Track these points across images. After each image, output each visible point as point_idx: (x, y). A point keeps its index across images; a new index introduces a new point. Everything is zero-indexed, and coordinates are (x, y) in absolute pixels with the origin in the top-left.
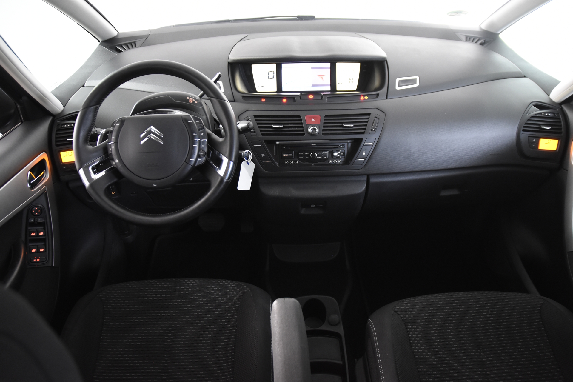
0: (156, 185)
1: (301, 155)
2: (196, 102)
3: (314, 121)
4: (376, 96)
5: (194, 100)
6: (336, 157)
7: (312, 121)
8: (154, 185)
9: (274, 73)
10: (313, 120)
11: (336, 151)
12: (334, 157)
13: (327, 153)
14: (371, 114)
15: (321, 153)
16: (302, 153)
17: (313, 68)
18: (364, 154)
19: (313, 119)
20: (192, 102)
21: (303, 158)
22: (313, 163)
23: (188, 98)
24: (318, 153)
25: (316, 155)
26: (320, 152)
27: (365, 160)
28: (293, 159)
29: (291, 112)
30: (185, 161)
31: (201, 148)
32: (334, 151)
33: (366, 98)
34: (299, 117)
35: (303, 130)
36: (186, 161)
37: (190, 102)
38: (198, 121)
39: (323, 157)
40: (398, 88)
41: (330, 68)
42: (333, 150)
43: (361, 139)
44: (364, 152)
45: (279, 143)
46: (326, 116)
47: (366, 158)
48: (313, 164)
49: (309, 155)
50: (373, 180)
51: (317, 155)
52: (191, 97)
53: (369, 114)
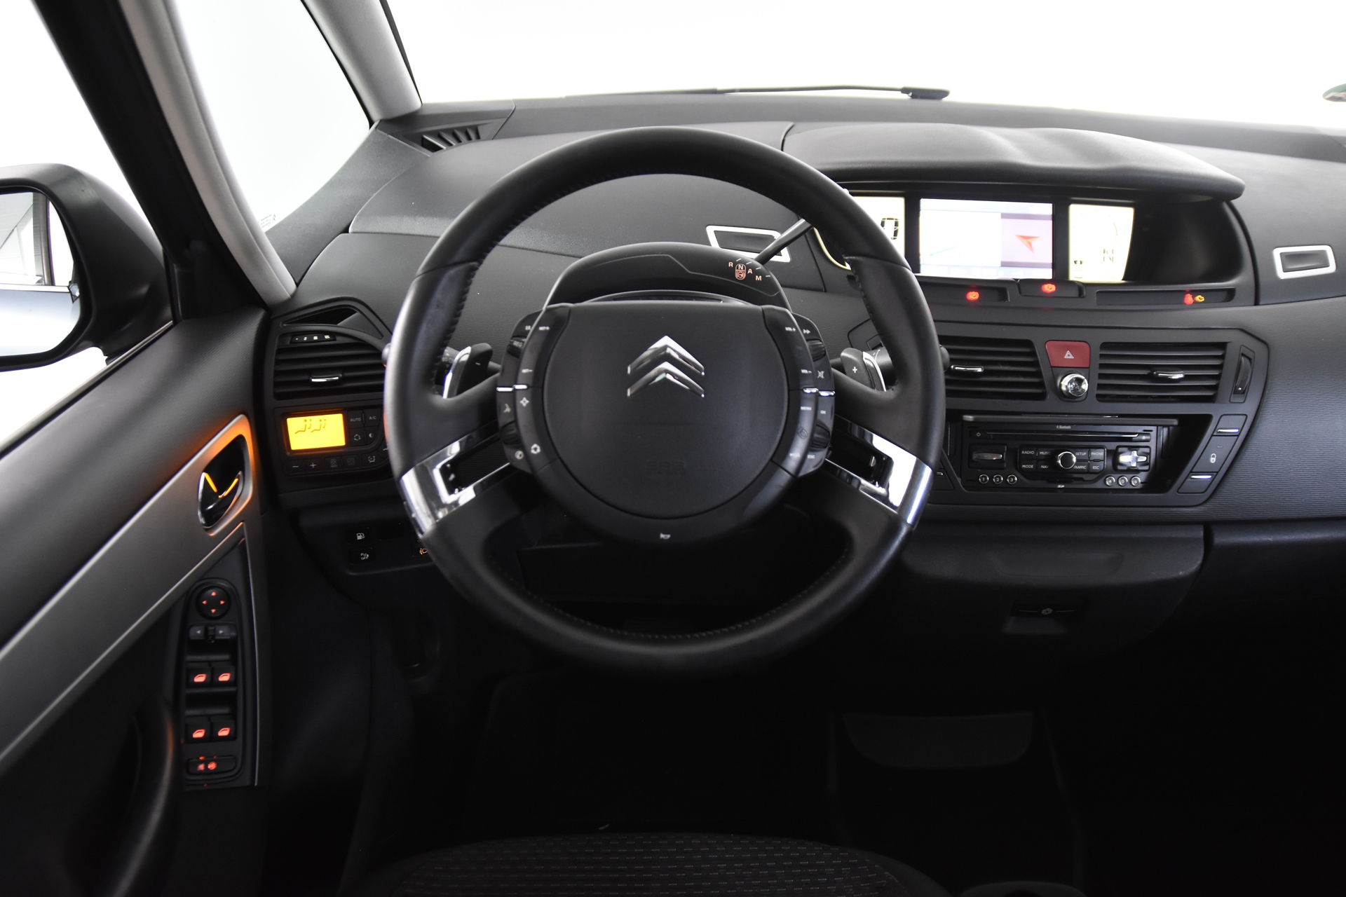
0: (669, 536)
1: (1029, 459)
2: (759, 278)
3: (1071, 357)
4: (1224, 295)
5: (750, 271)
6: (1125, 468)
7: (1066, 357)
8: (662, 536)
9: (896, 224)
10: (1068, 355)
11: (1126, 449)
12: (1120, 467)
13: (1101, 454)
14: (1228, 345)
15: (1087, 454)
16: (1030, 452)
17: (1004, 216)
18: (1213, 460)
19: (1068, 353)
20: (743, 276)
21: (1032, 466)
22: (1061, 484)
23: (731, 264)
24: (1080, 454)
25: (1074, 460)
26: (1083, 452)
27: (1213, 479)
28: (1003, 469)
30: (772, 459)
31: (819, 417)
32: (1120, 450)
33: (1200, 298)
34: (1028, 343)
35: (1041, 385)
36: (775, 459)
37: (737, 275)
38: (808, 332)
39: (1089, 466)
40: (1282, 275)
41: (1051, 218)
42: (1118, 447)
43: (1207, 419)
44: (1213, 456)
45: (975, 419)
46: (1105, 346)
47: (1217, 472)
48: (1059, 486)
49: (1051, 460)
50: (1223, 539)
51: (1077, 459)
52: (740, 262)
53: (1222, 346)
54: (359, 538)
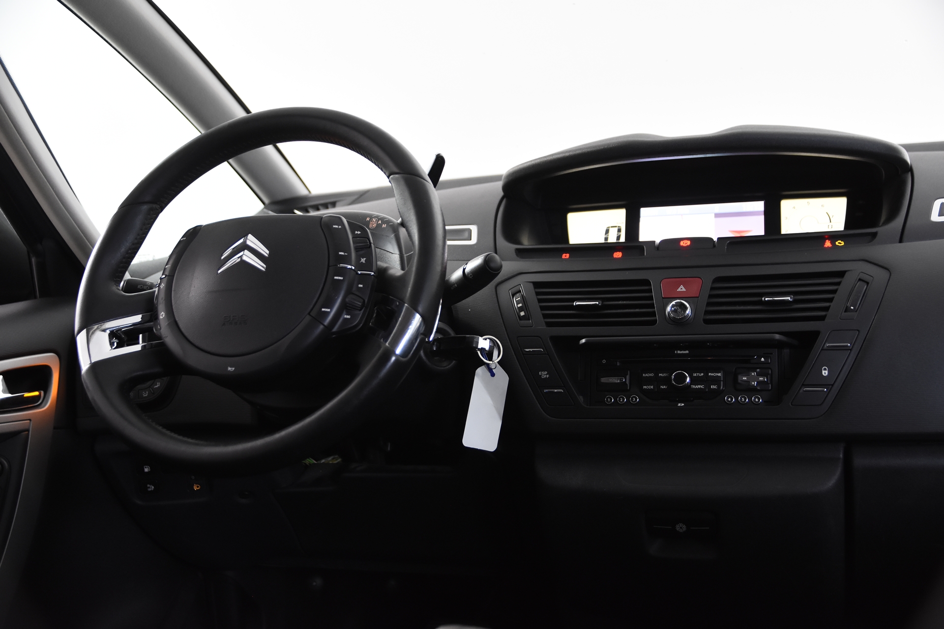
0: (233, 369)
1: (649, 381)
2: (384, 226)
3: (684, 290)
5: (380, 222)
6: (746, 388)
7: (679, 290)
8: (229, 369)
10: (682, 289)
11: (745, 370)
12: (739, 387)
13: (719, 375)
14: (847, 274)
15: (702, 374)
16: (651, 375)
18: (825, 373)
19: (682, 287)
20: (375, 225)
21: (652, 387)
22: (681, 402)
23: (368, 219)
24: (695, 375)
25: (689, 379)
26: (700, 373)
27: (829, 392)
28: (626, 390)
29: (627, 272)
30: (309, 314)
32: (739, 370)
33: (839, 243)
34: (647, 282)
35: (653, 314)
36: (311, 314)
37: (371, 226)
38: (359, 232)
39: (708, 387)
40: (936, 218)
41: (763, 213)
42: (737, 368)
43: (815, 335)
44: (825, 369)
46: (718, 280)
47: (832, 385)
48: (680, 405)
49: (667, 379)
51: (691, 379)
52: (375, 217)
53: (841, 274)
54: (146, 470)
